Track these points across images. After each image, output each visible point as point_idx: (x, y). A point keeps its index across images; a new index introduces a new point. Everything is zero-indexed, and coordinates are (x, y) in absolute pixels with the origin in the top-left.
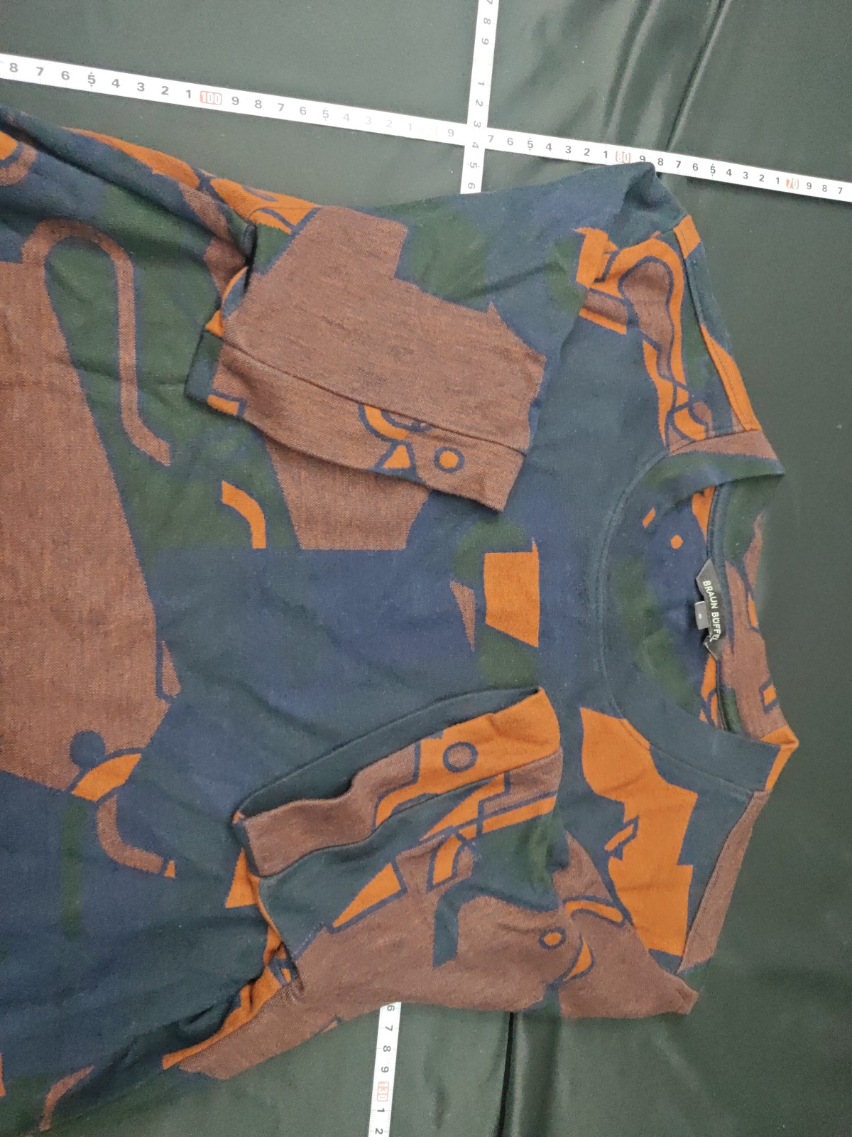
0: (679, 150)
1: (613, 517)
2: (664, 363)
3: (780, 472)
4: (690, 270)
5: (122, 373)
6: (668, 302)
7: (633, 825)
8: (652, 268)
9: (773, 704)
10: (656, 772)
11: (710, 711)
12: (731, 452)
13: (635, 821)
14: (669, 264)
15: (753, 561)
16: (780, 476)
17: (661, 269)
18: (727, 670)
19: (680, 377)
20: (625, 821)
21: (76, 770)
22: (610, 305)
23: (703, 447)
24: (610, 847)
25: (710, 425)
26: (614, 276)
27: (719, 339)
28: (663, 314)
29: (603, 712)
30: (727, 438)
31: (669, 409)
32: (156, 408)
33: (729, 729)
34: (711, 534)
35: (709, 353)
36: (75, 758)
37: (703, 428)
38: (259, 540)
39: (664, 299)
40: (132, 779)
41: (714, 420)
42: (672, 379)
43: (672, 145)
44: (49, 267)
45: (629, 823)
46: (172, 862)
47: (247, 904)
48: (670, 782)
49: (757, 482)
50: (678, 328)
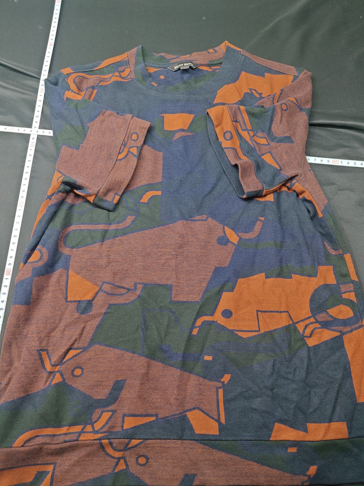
9: (214, 50)
10: (234, 83)
11: (216, 69)
19: (111, 75)
23: (133, 69)
32: (117, 219)
37: (127, 69)
38: (159, 193)
39: (86, 79)
40: (233, 229)
45: (251, 91)
48: (238, 79)
49: (144, 54)
50: (95, 76)
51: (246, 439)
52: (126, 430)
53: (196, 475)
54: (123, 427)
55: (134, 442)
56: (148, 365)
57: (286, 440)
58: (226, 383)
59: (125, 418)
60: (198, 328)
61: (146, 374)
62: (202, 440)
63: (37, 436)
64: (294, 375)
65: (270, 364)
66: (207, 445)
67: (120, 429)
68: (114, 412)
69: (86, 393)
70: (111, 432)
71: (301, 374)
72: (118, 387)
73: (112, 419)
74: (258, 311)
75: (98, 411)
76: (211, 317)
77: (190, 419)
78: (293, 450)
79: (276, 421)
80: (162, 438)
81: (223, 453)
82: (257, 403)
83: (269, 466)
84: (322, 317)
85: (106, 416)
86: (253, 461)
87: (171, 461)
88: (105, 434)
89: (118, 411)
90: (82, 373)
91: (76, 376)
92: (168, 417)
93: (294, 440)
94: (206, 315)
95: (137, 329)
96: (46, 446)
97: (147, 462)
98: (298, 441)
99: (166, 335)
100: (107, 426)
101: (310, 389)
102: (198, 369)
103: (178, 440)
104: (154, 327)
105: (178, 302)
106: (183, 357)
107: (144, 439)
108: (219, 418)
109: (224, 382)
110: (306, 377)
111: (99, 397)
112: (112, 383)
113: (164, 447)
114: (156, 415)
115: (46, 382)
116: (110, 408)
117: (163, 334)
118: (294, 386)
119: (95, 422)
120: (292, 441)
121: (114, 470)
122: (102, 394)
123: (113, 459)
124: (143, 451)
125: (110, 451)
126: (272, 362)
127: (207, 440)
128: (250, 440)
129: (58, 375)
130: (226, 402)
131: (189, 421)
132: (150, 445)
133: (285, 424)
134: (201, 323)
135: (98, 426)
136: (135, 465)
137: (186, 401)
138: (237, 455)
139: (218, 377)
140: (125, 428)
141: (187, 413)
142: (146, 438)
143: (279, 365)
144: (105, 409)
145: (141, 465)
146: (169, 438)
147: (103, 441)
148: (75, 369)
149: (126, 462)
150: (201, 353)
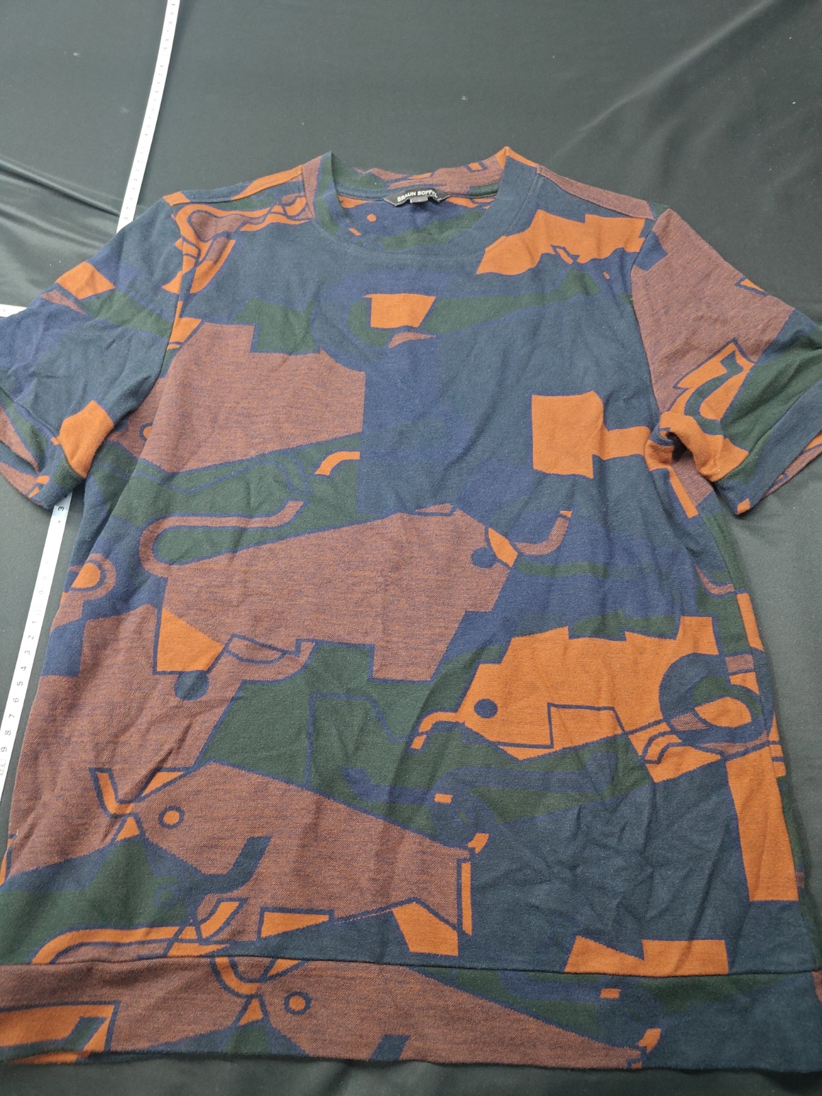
1: (351, 249)
2: (255, 221)
3: (330, 154)
4: (198, 201)
5: (242, 526)
6: (216, 217)
7: (557, 249)
8: (195, 220)
9: (481, 165)
10: (521, 233)
11: (485, 203)
12: (315, 183)
13: (555, 248)
14: (192, 211)
15: (387, 175)
16: (332, 155)
17: (194, 215)
18: (457, 190)
19: (265, 211)
20: (554, 254)
21: (497, 565)
22: (216, 246)
23: (311, 199)
24: (570, 262)
25: (297, 194)
26: (198, 242)
27: (243, 188)
28: (224, 219)
29: (480, 262)
30: (306, 186)
31: (285, 217)
32: (266, 507)
33: (495, 192)
34: (368, 198)
35: (250, 196)
36: (490, 565)
37: (298, 199)
38: (355, 456)
39: (215, 219)
40: (506, 535)
41: (294, 192)
42: (266, 215)
43: (115, 211)
44: (171, 563)
45: (555, 250)
46: (562, 512)
47: (592, 466)
48: (529, 226)
49: (336, 169)
50: (233, 212)
51: (515, 966)
52: (265, 939)
53: (407, 1038)
54: (259, 932)
55: (282, 964)
56: (318, 808)
57: (596, 973)
58: (477, 851)
59: (267, 914)
60: (425, 736)
61: (314, 827)
62: (423, 966)
63: (81, 945)
64: (620, 839)
65: (572, 815)
66: (431, 975)
67: (253, 938)
68: (243, 901)
69: (186, 861)
70: (236, 943)
71: (636, 837)
72: (254, 850)
73: (238, 917)
74: (550, 705)
75: (211, 898)
76: (453, 714)
77: (400, 922)
78: (612, 994)
79: (579, 933)
80: (340, 957)
81: (466, 995)
82: (540, 895)
83: (559, 1025)
84: (684, 721)
85: (226, 909)
86: (527, 1013)
87: (357, 1007)
88: (223, 946)
89: (252, 901)
90: (181, 820)
91: (169, 827)
92: (354, 917)
93: (614, 972)
94: (443, 710)
95: (299, 733)
96: (101, 966)
97: (307, 1007)
98: (622, 975)
99: (357, 749)
100: (228, 930)
101: (652, 870)
102: (421, 820)
103: (374, 963)
104: (334, 731)
105: (385, 681)
106: (391, 793)
107: (303, 959)
108: (460, 923)
109: (474, 848)
110: (645, 845)
111: (213, 871)
112: (240, 843)
113: (344, 978)
114: (330, 912)
115: (106, 836)
116: (236, 893)
117: (351, 747)
118: (619, 862)
119: (204, 921)
120: (610, 975)
121: (238, 1019)
122: (220, 863)
123: (236, 999)
124: (299, 984)
125: (231, 980)
126: (576, 812)
127: (433, 966)
128: (523, 971)
129: (131, 822)
130: (474, 890)
131: (398, 927)
132: (314, 973)
133: (597, 940)
134: (430, 726)
135: (208, 929)
136: (282, 1013)
137: (393, 886)
138: (495, 1000)
139: (462, 840)
140: (264, 935)
141: (395, 910)
142: (307, 956)
143: (589, 818)
144: (225, 895)
145: (294, 1013)
146: (355, 958)
147: (218, 960)
148: (166, 810)
149: (262, 1005)
150: (428, 789)
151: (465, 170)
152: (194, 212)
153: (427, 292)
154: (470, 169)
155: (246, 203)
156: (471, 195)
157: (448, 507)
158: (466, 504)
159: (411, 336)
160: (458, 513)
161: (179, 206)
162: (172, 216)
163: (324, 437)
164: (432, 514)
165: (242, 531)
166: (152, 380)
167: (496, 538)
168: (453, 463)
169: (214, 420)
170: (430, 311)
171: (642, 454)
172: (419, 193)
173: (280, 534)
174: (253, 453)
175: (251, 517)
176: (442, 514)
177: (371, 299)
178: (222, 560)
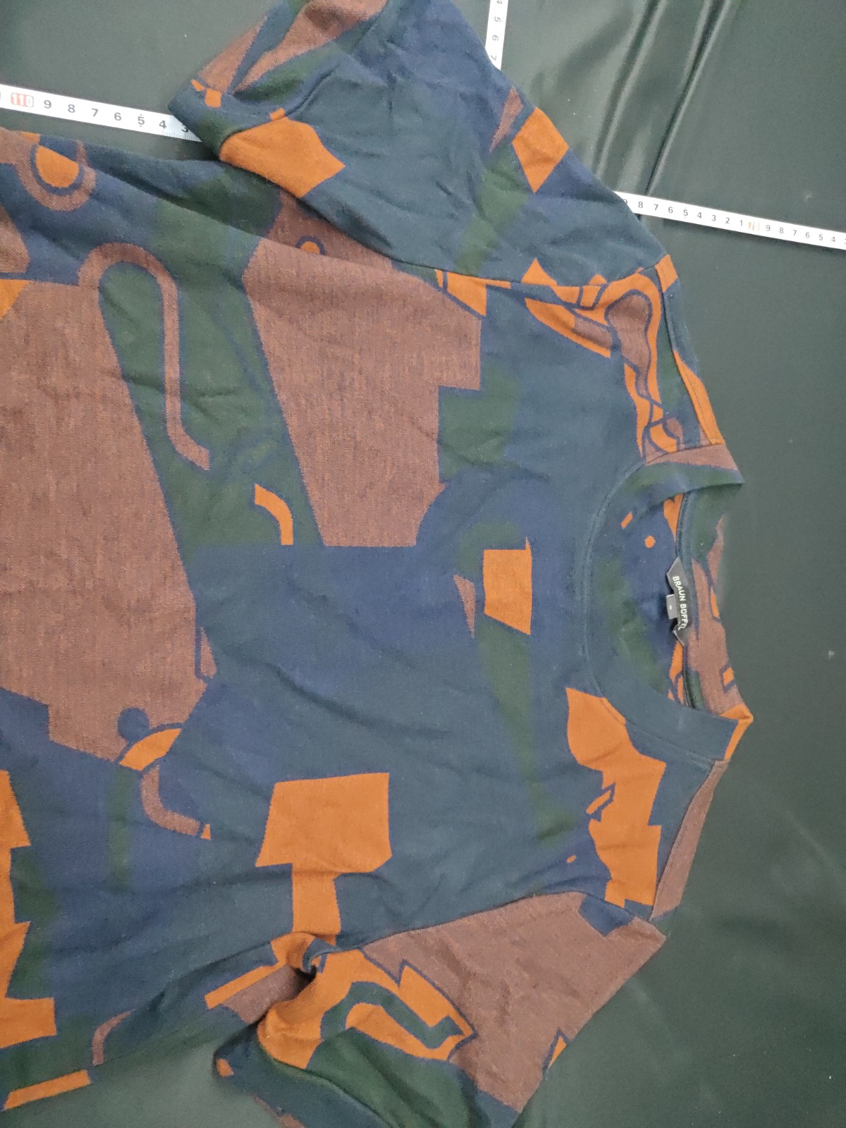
0: (656, 195)
1: (597, 519)
2: (641, 383)
3: (740, 482)
4: (667, 303)
5: (167, 386)
6: (646, 329)
7: (610, 791)
8: (636, 300)
9: (731, 684)
10: (630, 744)
11: (676, 690)
12: (699, 463)
13: (612, 788)
14: (650, 296)
15: (715, 559)
16: (740, 485)
17: (642, 300)
18: (692, 654)
19: (656, 396)
20: (603, 788)
21: (123, 743)
22: (597, 332)
23: (675, 459)
24: (591, 810)
25: (681, 439)
26: (602, 305)
27: (689, 363)
28: (642, 340)
29: (585, 691)
30: (695, 451)
31: (646, 424)
32: (197, 417)
33: (693, 706)
34: (680, 535)
35: (680, 375)
36: (122, 733)
37: (674, 441)
38: (287, 539)
39: (642, 327)
40: (172, 751)
41: (684, 435)
42: (649, 398)
43: (652, 189)
44: (102, 289)
45: (607, 789)
46: (208, 826)
47: (275, 863)
48: (642, 753)
49: (719, 490)
50: (654, 353)
151: (724, 663)
152: (646, 298)
153: (535, 623)
154: (725, 669)
155: (668, 370)
156: (687, 673)
157: (210, 670)
158: (215, 694)
159: (469, 606)
160: (202, 686)
161: (655, 277)
162: (641, 269)
163: (315, 495)
164: (198, 648)
165: (158, 386)
166: (386, 250)
167: (167, 739)
168: (279, 673)
169: (332, 340)
170: (510, 629)
171: (294, 930)
172: (684, 606)
173: (156, 439)
174: (282, 397)
175: (183, 398)
176: (198, 663)
177: (524, 548)
178: (112, 361)
